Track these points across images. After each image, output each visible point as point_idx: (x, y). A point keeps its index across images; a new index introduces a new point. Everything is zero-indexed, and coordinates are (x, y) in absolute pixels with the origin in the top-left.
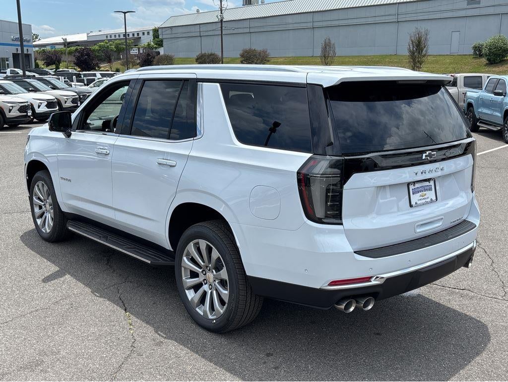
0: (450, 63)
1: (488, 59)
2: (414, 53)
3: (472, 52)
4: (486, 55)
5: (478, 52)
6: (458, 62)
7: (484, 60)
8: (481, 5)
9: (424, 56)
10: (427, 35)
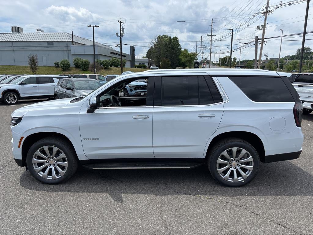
0: (46, 70)
1: (63, 69)
2: (32, 65)
3: (54, 65)
4: (62, 67)
5: (57, 65)
6: (48, 70)
7: (61, 69)
8: (54, 46)
9: (37, 66)
10: (37, 57)
